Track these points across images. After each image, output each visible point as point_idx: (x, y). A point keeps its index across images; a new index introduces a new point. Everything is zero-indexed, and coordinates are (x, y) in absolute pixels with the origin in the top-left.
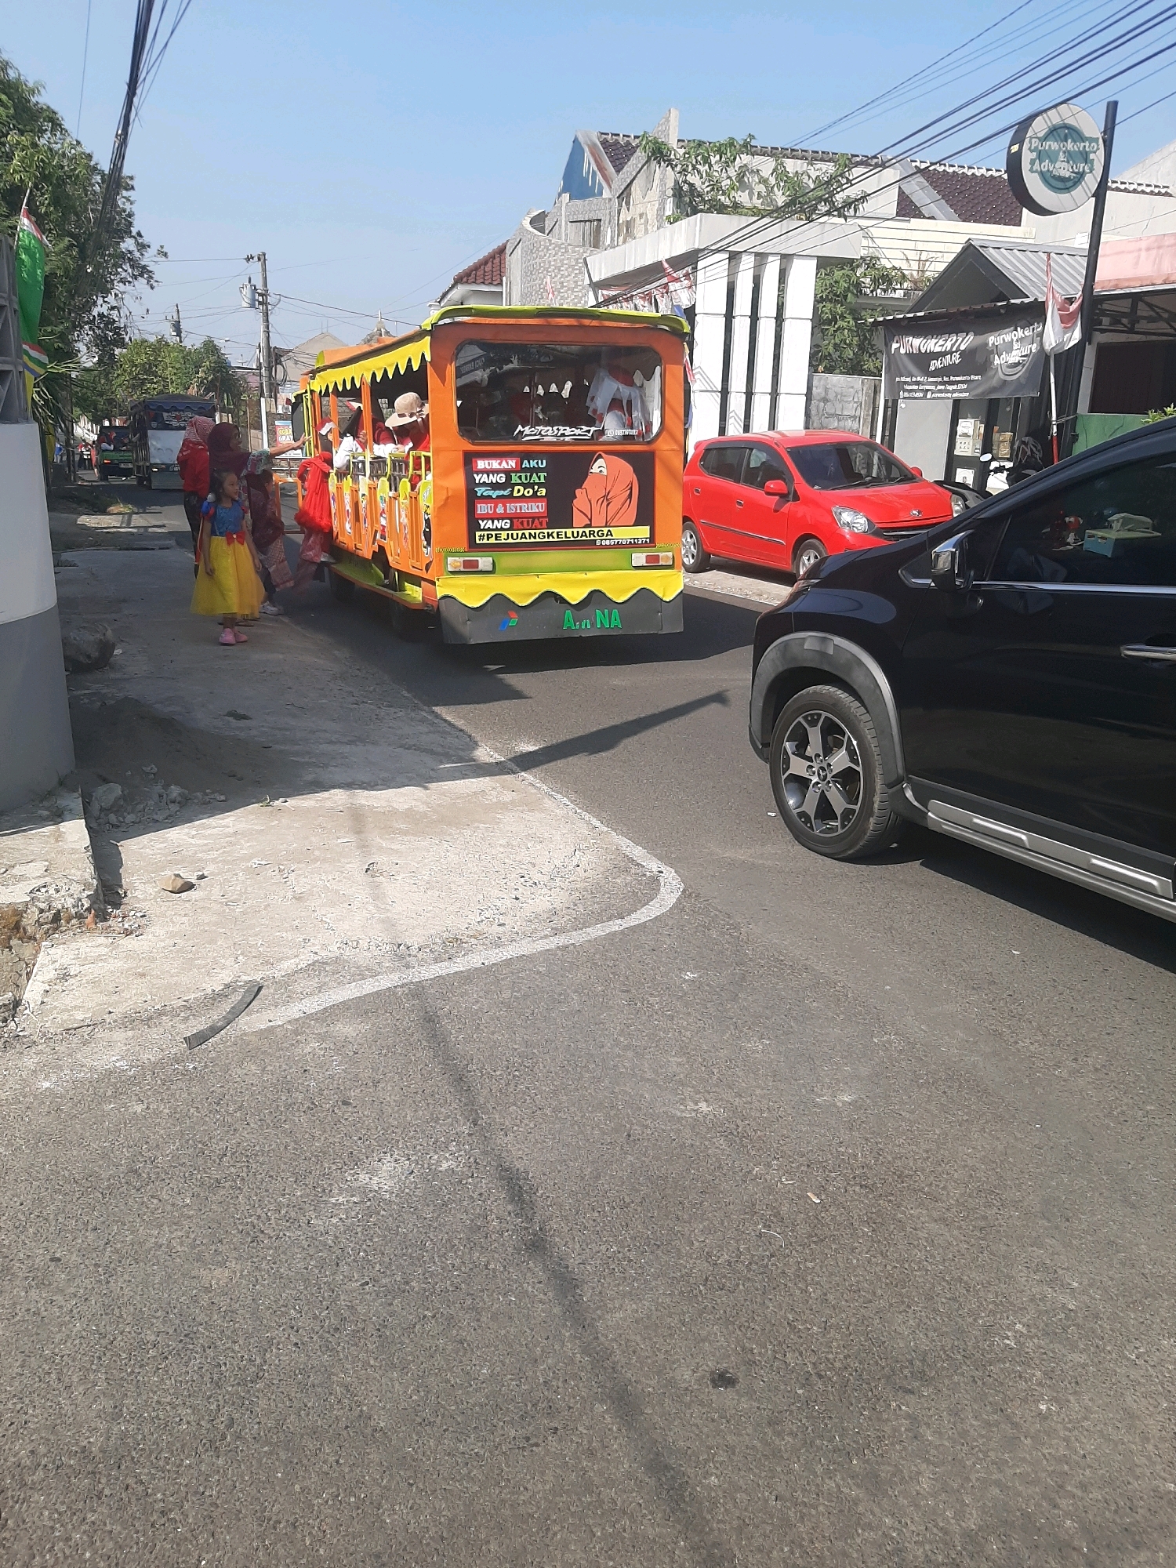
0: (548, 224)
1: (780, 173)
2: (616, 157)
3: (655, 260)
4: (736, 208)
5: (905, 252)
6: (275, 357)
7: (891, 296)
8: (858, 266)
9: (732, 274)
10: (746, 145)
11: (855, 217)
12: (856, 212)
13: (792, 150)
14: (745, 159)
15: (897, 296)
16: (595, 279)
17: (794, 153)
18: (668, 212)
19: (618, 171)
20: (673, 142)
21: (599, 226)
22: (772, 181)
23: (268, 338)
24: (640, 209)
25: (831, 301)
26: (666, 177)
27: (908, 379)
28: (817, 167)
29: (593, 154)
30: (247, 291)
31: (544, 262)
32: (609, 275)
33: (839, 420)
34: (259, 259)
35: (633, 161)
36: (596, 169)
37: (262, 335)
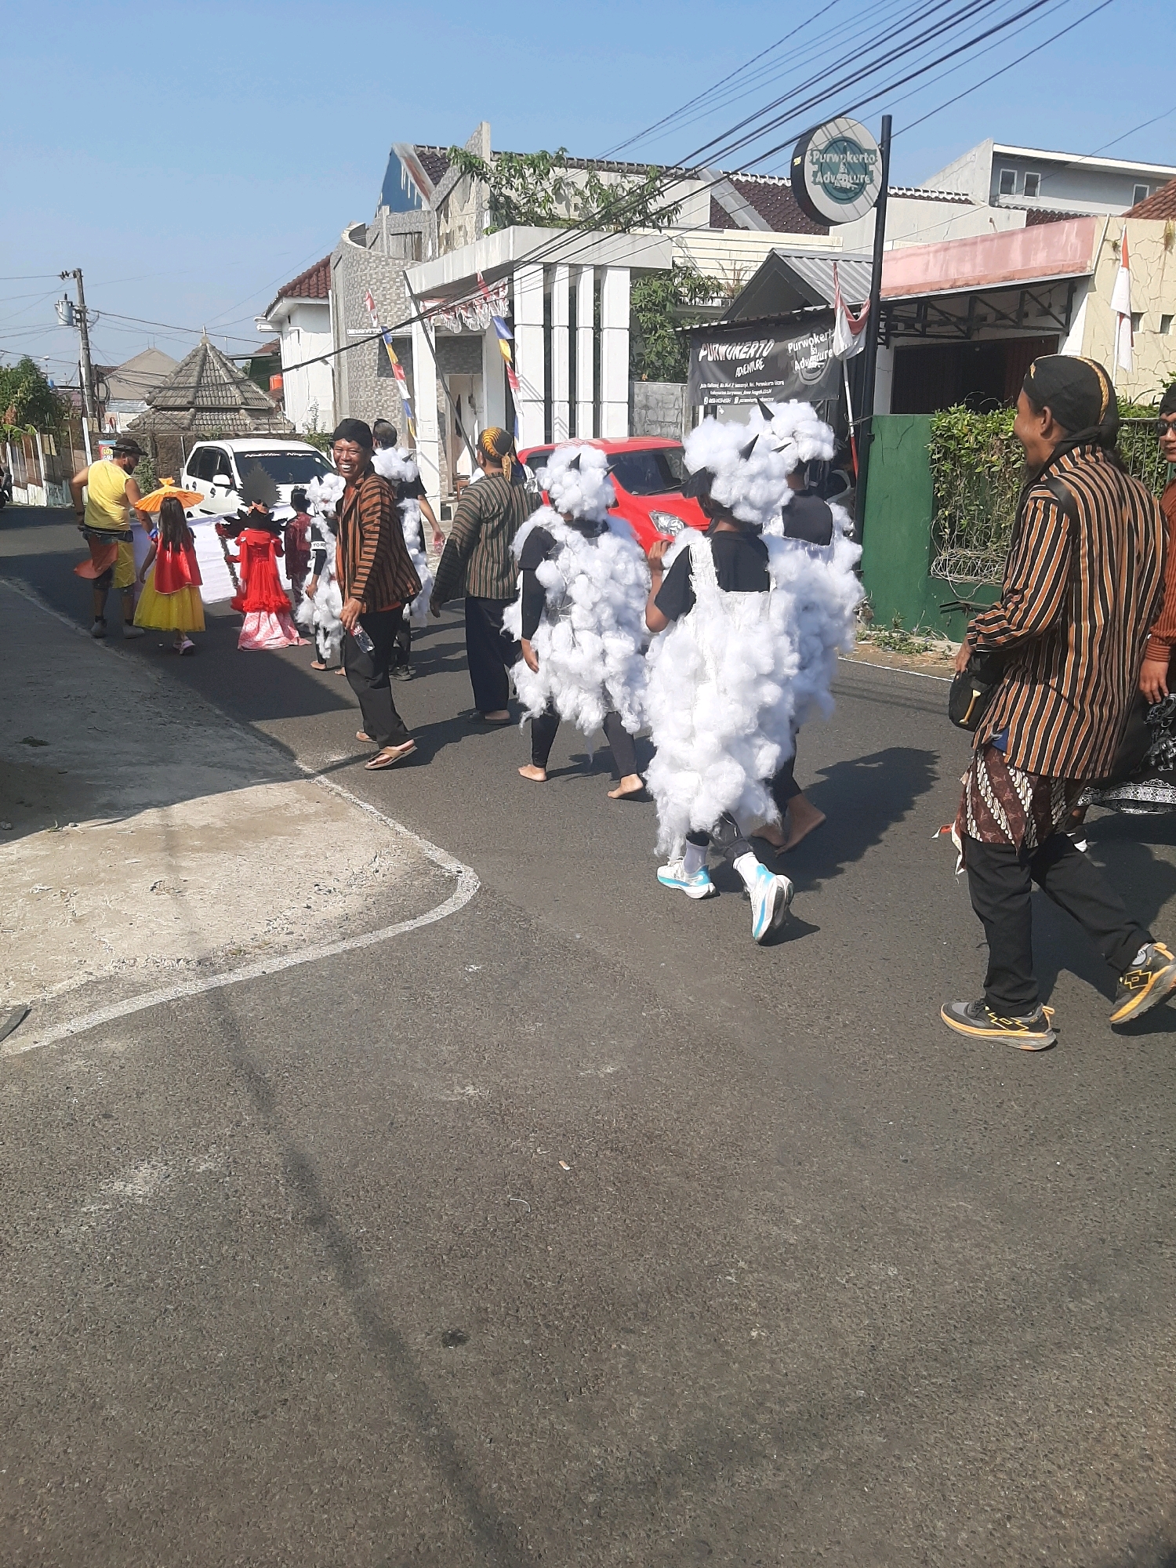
0: (369, 237)
1: (594, 185)
2: (433, 170)
3: (473, 272)
4: (553, 220)
5: (721, 262)
6: (97, 375)
7: (709, 304)
8: (675, 276)
9: (548, 284)
10: (559, 158)
11: (668, 228)
12: (669, 224)
13: (608, 163)
14: (559, 172)
15: (714, 305)
16: (416, 291)
17: (610, 165)
18: (486, 225)
19: (436, 184)
20: (486, 157)
21: (420, 239)
22: (587, 193)
23: (88, 356)
24: (459, 222)
25: (650, 310)
26: (480, 191)
27: (716, 386)
28: (630, 179)
29: (409, 166)
30: (63, 309)
31: (365, 275)
32: (430, 287)
33: (662, 427)
34: (75, 276)
35: (449, 173)
36: (414, 182)
37: (82, 354)
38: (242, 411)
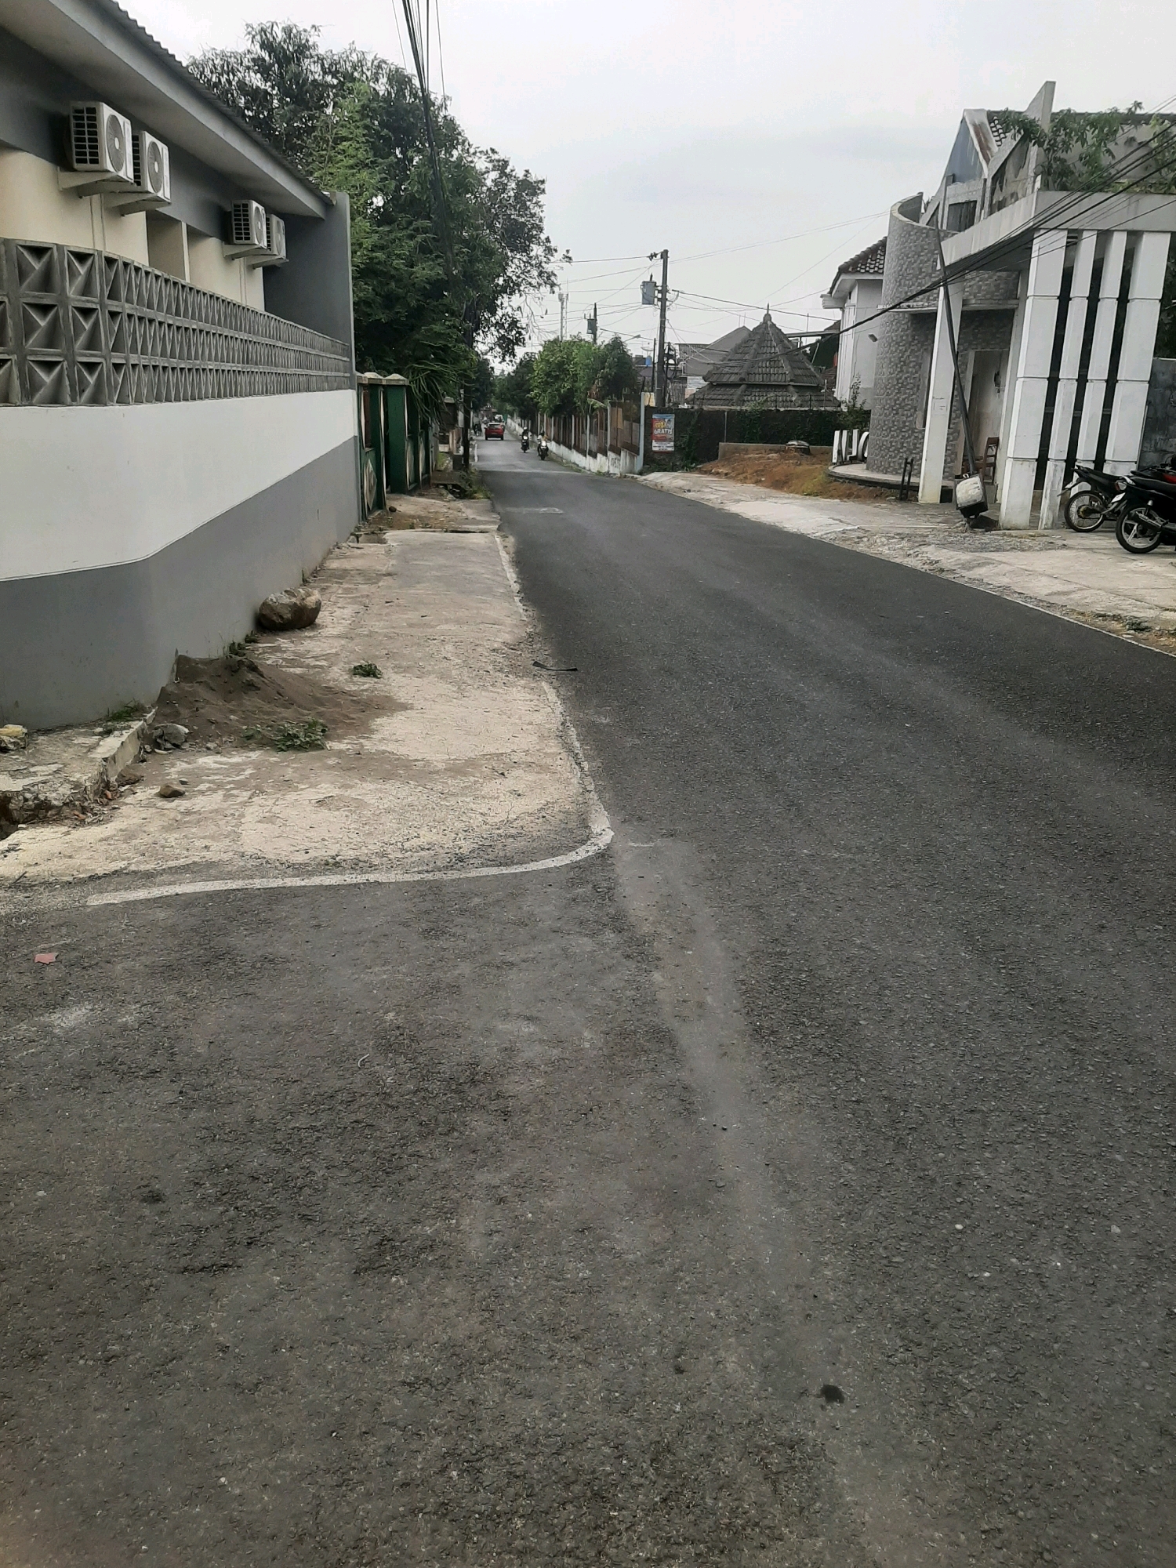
16: (947, 263)
21: (975, 208)
29: (977, 134)
32: (958, 258)
34: (662, 257)
36: (978, 149)
37: (657, 332)
38: (792, 389)
